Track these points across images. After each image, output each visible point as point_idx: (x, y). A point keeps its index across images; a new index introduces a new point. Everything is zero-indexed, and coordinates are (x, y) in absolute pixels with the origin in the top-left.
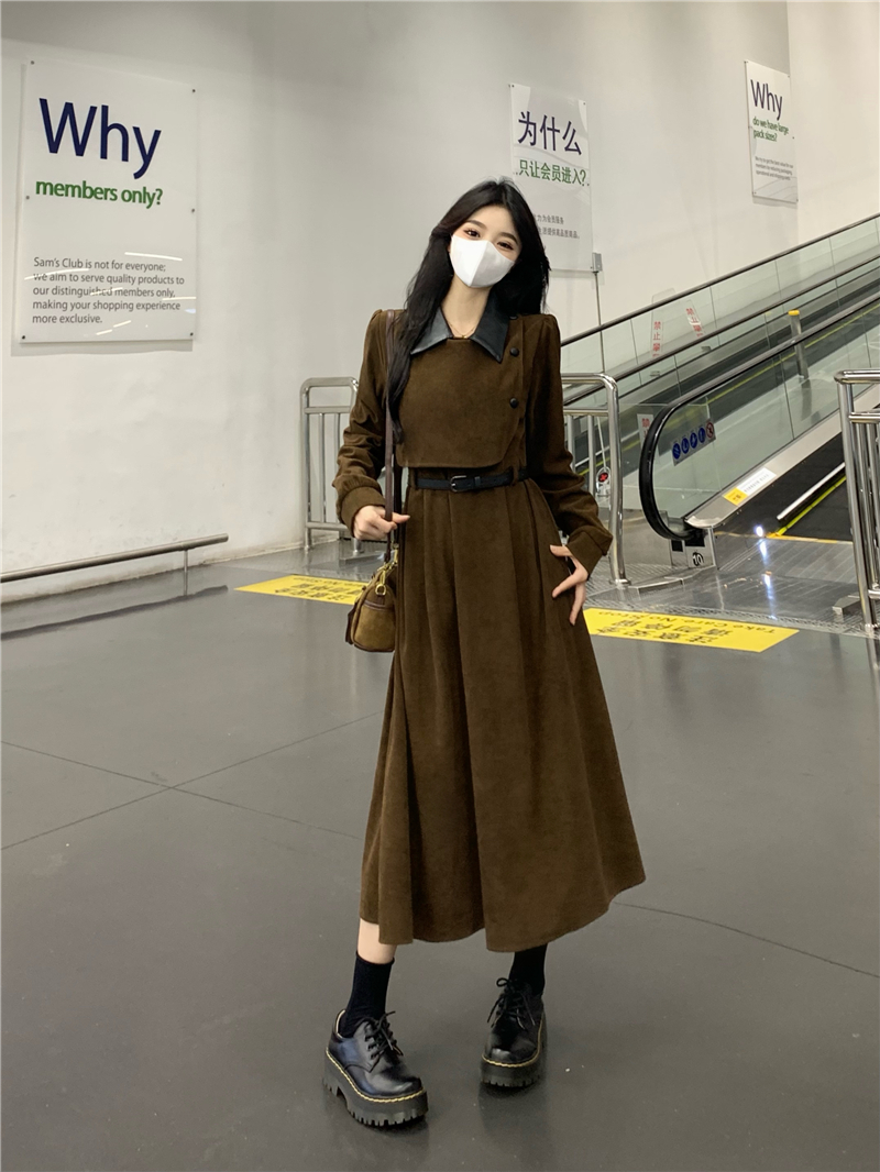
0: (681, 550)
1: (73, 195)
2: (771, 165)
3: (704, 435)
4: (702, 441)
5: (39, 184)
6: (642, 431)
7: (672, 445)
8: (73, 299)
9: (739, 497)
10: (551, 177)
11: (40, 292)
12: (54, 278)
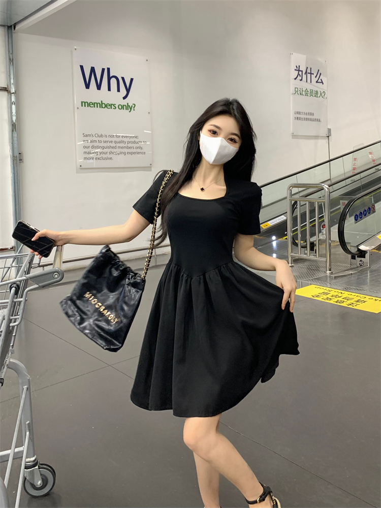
0: (355, 259)
1: (97, 107)
3: (370, 210)
4: (369, 213)
5: (83, 102)
6: (342, 207)
7: (355, 214)
8: (100, 150)
10: (309, 95)
11: (86, 147)
12: (91, 142)
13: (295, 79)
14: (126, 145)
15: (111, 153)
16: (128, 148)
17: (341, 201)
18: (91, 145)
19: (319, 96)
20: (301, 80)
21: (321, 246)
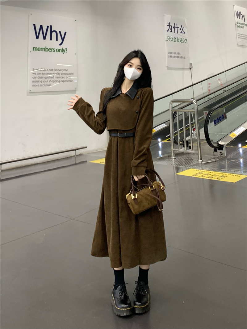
0: (216, 151)
1: (43, 51)
2: (242, 35)
3: (224, 117)
4: (223, 119)
5: (33, 48)
6: (205, 116)
7: (214, 120)
8: (43, 80)
9: (234, 135)
10: (177, 41)
11: (34, 78)
12: (38, 74)
13: (168, 31)
14: (60, 76)
15: (50, 81)
16: (61, 77)
17: (204, 111)
18: (37, 76)
19: (183, 41)
20: (171, 32)
21: (193, 144)
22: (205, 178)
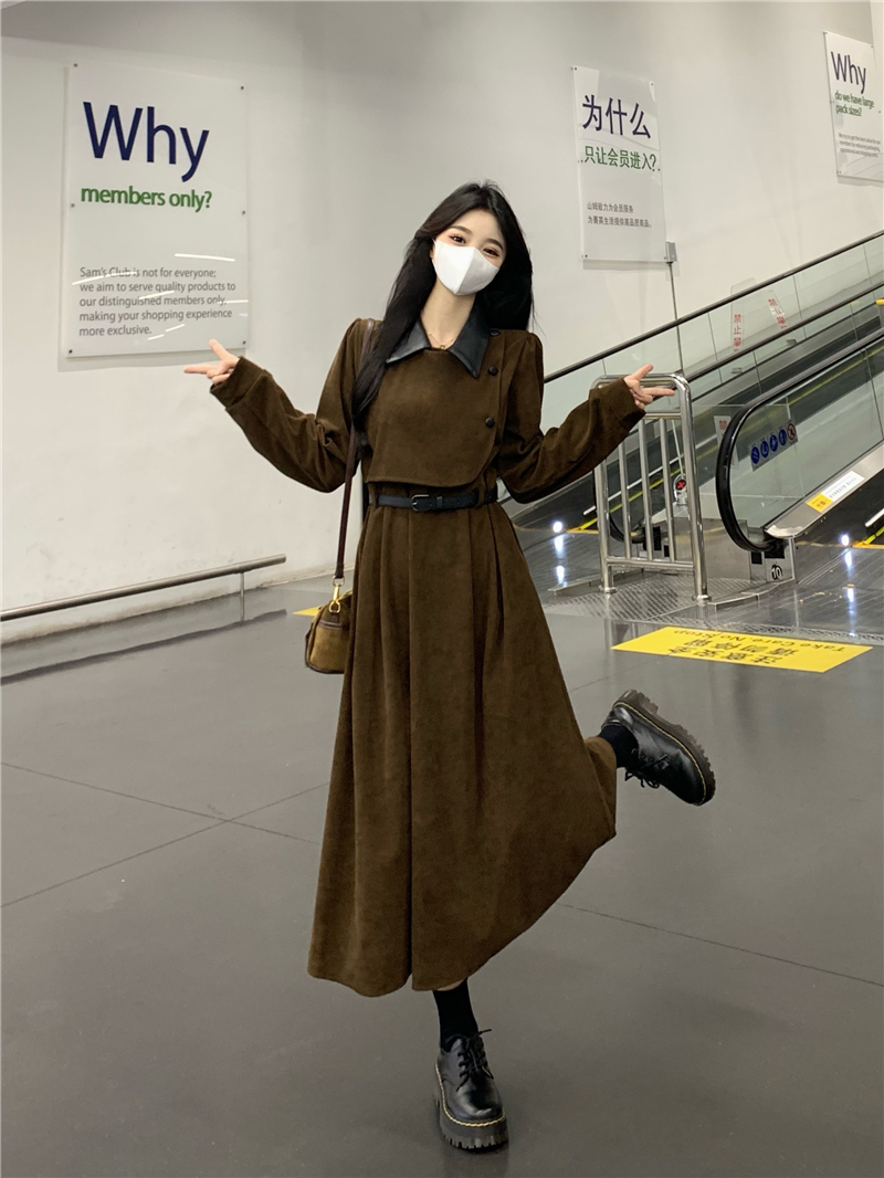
0: (760, 562)
1: (120, 201)
2: (855, 142)
3: (785, 437)
4: (783, 444)
5: (84, 191)
6: (719, 435)
7: (751, 449)
8: (121, 309)
9: (823, 503)
10: (618, 163)
11: (86, 302)
12: (100, 288)
13: (585, 126)
14: (185, 294)
15: (147, 315)
16: (188, 301)
17: (715, 417)
18: (97, 295)
19: (641, 164)
20: (598, 129)
21: (677, 538)
22: (716, 658)
